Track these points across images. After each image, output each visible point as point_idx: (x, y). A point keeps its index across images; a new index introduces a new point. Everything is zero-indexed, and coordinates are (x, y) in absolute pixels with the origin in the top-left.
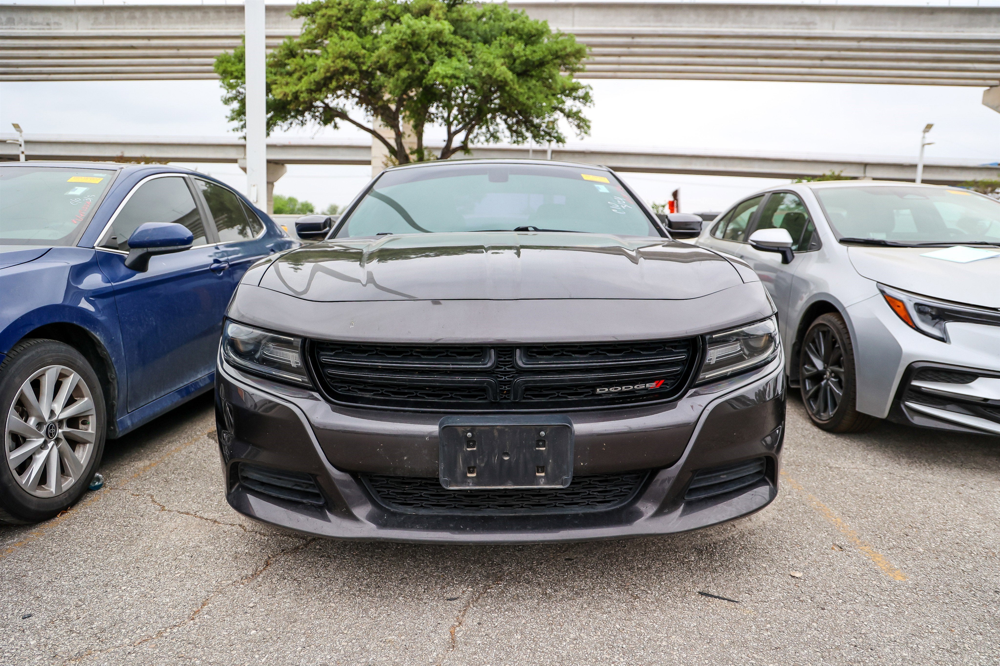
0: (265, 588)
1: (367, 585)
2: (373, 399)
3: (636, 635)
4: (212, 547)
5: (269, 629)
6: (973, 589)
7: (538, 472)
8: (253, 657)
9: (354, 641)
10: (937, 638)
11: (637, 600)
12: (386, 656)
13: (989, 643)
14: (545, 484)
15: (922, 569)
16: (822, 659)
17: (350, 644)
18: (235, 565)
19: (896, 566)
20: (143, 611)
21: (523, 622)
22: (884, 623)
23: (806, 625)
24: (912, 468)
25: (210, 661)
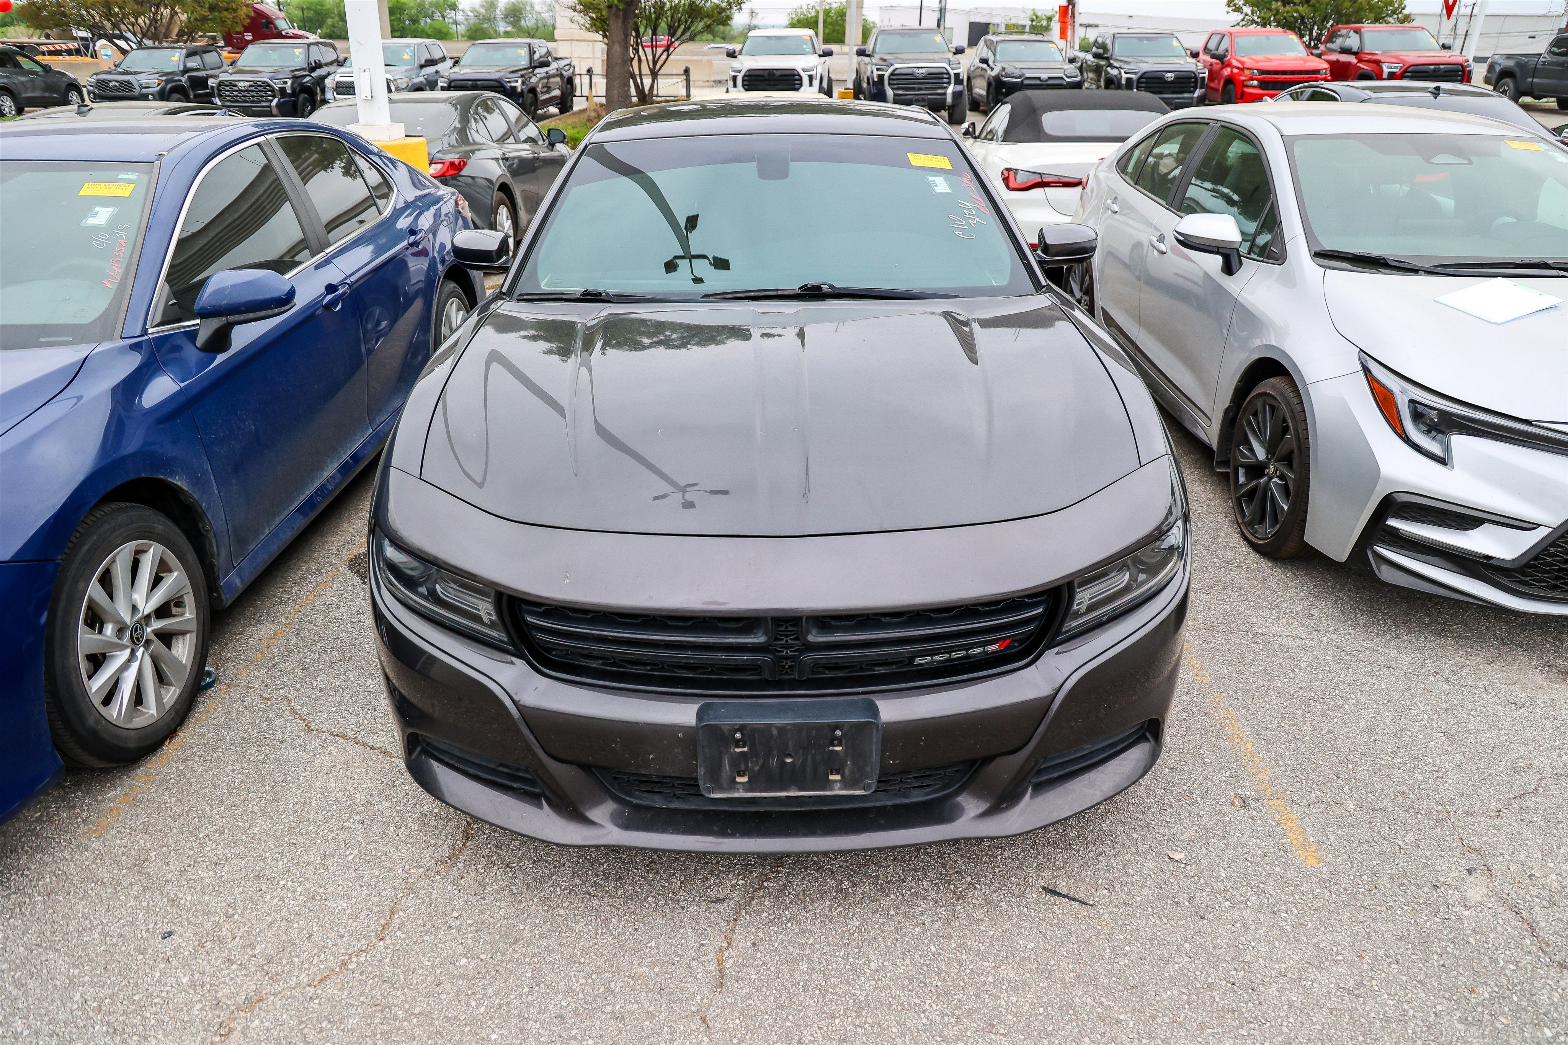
0: (468, 882)
1: (604, 874)
2: (603, 670)
3: (955, 964)
4: (388, 804)
5: (483, 957)
6: (1405, 881)
7: (832, 774)
8: (468, 1005)
9: (594, 976)
10: (1340, 970)
11: (961, 901)
12: (637, 1003)
13: (1404, 978)
14: (840, 789)
15: (1346, 844)
16: (1187, 1006)
17: (590, 981)
18: (425, 838)
19: (1312, 839)
20: (315, 924)
21: (810, 942)
22: (1277, 943)
23: (1175, 948)
24: (1371, 636)
25: (416, 1012)
